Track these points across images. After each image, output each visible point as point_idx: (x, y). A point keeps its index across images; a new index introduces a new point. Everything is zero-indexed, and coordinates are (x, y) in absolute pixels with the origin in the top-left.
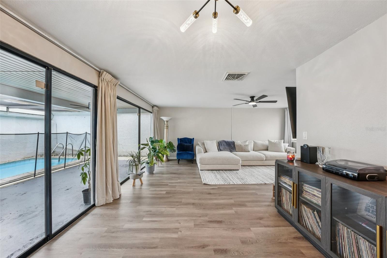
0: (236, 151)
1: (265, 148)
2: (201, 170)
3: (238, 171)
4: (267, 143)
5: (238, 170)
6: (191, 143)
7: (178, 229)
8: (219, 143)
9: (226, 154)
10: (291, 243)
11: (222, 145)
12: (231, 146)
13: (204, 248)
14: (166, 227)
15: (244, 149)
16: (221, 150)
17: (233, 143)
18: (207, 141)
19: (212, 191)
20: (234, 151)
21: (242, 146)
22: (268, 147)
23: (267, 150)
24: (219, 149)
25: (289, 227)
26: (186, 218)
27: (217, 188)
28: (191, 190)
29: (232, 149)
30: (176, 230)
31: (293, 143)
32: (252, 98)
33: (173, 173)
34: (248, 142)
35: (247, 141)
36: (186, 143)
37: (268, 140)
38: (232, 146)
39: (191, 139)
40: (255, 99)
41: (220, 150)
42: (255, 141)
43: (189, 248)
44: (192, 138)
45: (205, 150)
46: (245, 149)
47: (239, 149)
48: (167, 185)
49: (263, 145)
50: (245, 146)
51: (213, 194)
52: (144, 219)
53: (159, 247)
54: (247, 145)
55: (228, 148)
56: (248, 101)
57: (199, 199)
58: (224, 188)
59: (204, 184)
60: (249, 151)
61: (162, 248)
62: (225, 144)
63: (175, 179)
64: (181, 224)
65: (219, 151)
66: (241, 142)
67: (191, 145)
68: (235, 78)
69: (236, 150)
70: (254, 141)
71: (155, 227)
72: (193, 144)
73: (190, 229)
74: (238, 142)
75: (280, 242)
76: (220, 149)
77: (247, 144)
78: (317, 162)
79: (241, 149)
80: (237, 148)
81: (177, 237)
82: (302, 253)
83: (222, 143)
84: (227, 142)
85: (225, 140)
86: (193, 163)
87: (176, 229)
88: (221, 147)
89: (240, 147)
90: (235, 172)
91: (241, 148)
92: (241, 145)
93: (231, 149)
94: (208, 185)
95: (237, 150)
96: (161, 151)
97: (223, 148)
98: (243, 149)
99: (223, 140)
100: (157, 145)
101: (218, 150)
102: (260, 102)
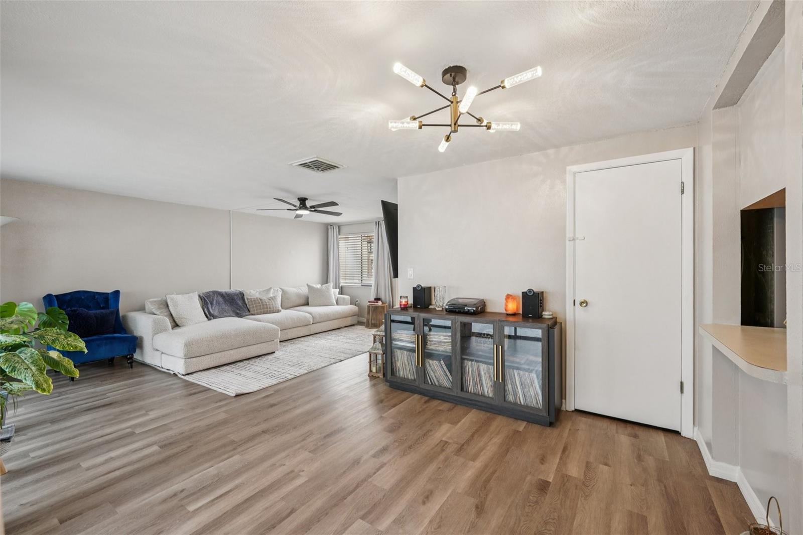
0: (252, 315)
1: (303, 301)
2: (188, 374)
3: (275, 355)
4: (305, 291)
5: (274, 352)
6: (107, 306)
7: (292, 471)
8: (205, 300)
9: (230, 324)
10: (427, 407)
11: (215, 302)
12: (237, 304)
13: (358, 463)
14: (269, 483)
15: (270, 308)
16: (215, 317)
17: (242, 295)
18: (174, 296)
19: (272, 400)
20: (246, 314)
22: (308, 298)
23: (307, 304)
24: (207, 313)
25: (412, 396)
26: (283, 454)
27: (273, 392)
28: (222, 416)
29: (240, 310)
30: (291, 475)
31: (341, 287)
32: (303, 201)
33: (99, 407)
34: (272, 290)
35: (271, 288)
36: (88, 308)
37: (307, 285)
38: (240, 303)
39: (105, 296)
40: (309, 204)
41: (209, 316)
42: (283, 288)
43: (341, 475)
44: (109, 290)
45: (172, 321)
46: (271, 306)
47: (259, 307)
48: (132, 434)
49: (299, 295)
50: (270, 300)
51: (279, 403)
52: (191, 508)
53: (297, 506)
54: (273, 298)
55: (230, 309)
56: (295, 206)
57: (265, 420)
58: (285, 388)
59: (237, 396)
60: (278, 311)
61: (303, 504)
62: (220, 299)
63: (131, 416)
64: (287, 464)
65: (209, 319)
66: (258, 293)
67: (112, 313)
68: (320, 169)
69: (252, 312)
70: (281, 289)
71: (246, 497)
72: (118, 311)
73: (312, 460)
74: (252, 292)
75: (419, 412)
76: (210, 313)
77: (272, 296)
78: (431, 304)
79: (263, 309)
80: (253, 307)
81: (307, 479)
82: (440, 410)
83: (213, 299)
84: (226, 294)
85: (219, 290)
86: (132, 368)
87: (288, 473)
88: (212, 307)
89: (259, 303)
90: (270, 357)
91: (263, 305)
92: (261, 300)
93: (238, 312)
94: (247, 395)
96: (54, 341)
97: (216, 311)
98: (267, 308)
99: (215, 291)
100: (12, 323)
101: (207, 317)
102: (315, 211)
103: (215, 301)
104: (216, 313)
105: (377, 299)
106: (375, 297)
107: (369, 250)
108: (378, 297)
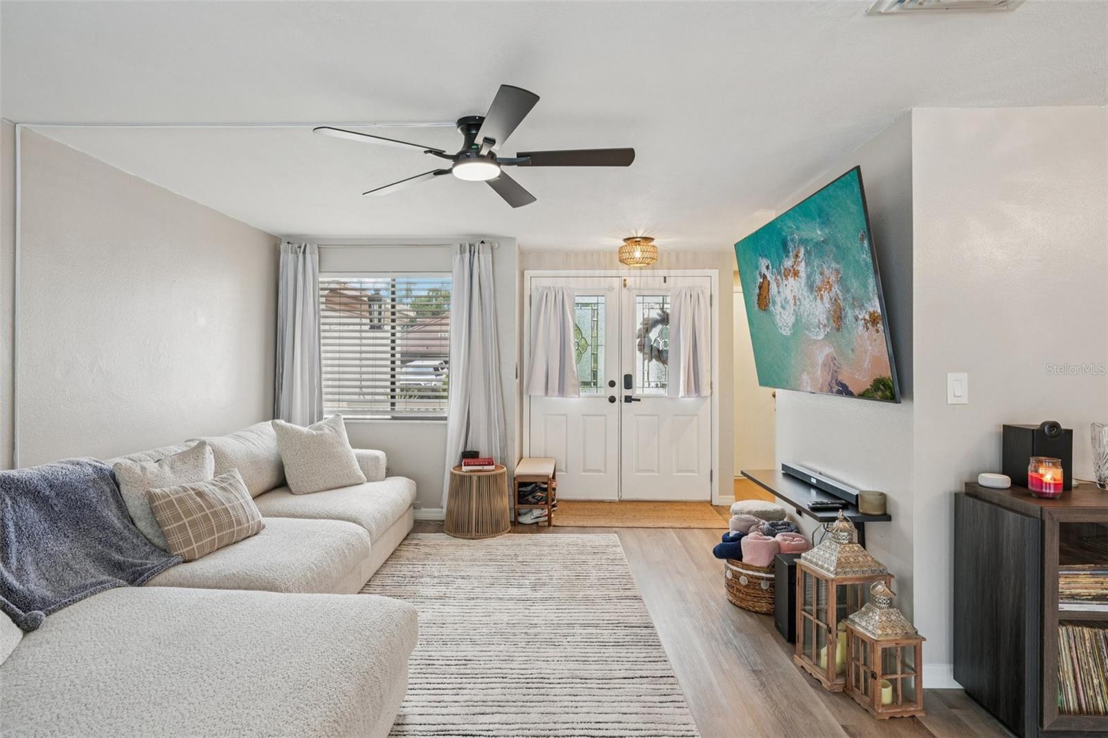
0: (185, 560)
15: (231, 523)
17: (109, 484)
20: (157, 561)
21: (212, 501)
23: (281, 484)
37: (276, 424)
38: (115, 519)
42: (208, 439)
46: (241, 515)
49: (255, 461)
50: (225, 490)
60: (260, 529)
69: (180, 550)
70: (208, 443)
76: (12, 594)
79: (220, 529)
80: (182, 528)
89: (202, 509)
91: (215, 514)
92: (200, 494)
93: (118, 557)
95: (188, 542)
103: (12, 529)
104: (36, 586)
105: (469, 456)
106: (461, 449)
107: (376, 321)
108: (469, 449)
